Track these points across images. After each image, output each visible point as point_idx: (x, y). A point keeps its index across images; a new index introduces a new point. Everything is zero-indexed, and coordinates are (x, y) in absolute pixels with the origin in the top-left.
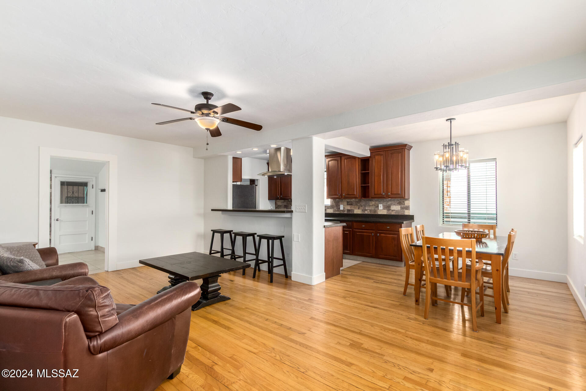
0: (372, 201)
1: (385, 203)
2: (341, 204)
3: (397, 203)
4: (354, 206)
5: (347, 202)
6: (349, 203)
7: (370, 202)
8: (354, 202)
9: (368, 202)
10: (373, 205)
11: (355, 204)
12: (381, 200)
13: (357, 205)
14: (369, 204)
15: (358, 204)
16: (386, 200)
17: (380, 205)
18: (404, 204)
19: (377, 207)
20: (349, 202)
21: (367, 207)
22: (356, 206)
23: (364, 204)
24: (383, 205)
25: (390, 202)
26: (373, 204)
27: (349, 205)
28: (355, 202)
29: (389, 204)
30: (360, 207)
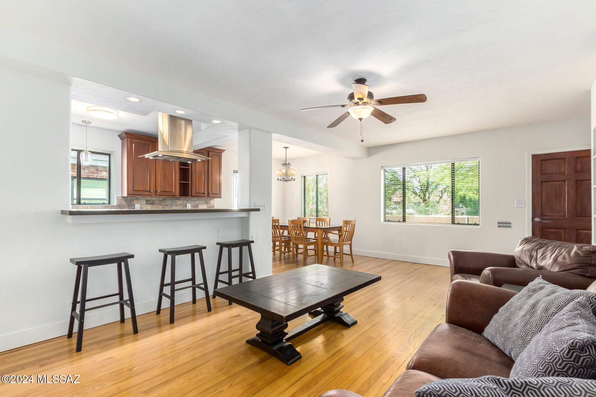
0: (180, 200)
1: (193, 202)
2: (137, 203)
3: (204, 202)
4: (156, 206)
5: (146, 200)
6: (150, 202)
7: (177, 201)
8: (156, 201)
9: (174, 200)
10: (180, 205)
11: (158, 203)
12: (189, 199)
13: (160, 204)
14: (176, 204)
15: (162, 203)
16: (194, 199)
17: (188, 205)
18: (210, 204)
19: (185, 206)
20: (149, 200)
21: (174, 207)
22: (159, 206)
23: (170, 203)
24: (191, 205)
25: (198, 201)
26: (180, 203)
27: (150, 204)
28: (158, 202)
29: (197, 203)
30: (165, 207)
